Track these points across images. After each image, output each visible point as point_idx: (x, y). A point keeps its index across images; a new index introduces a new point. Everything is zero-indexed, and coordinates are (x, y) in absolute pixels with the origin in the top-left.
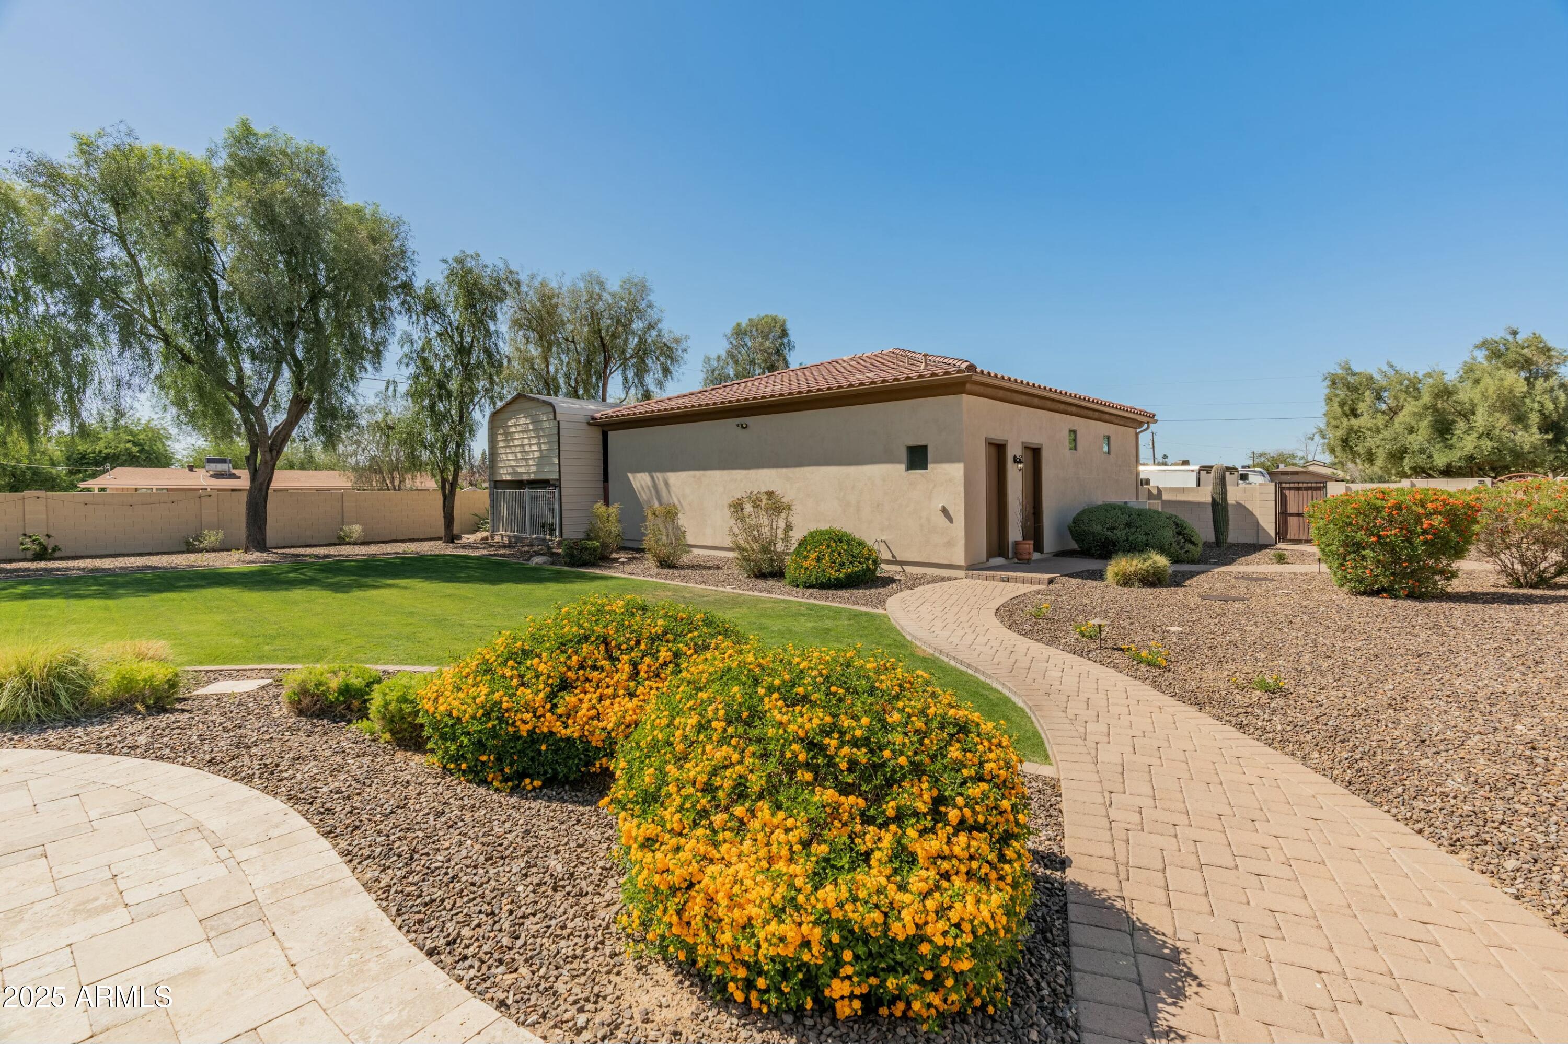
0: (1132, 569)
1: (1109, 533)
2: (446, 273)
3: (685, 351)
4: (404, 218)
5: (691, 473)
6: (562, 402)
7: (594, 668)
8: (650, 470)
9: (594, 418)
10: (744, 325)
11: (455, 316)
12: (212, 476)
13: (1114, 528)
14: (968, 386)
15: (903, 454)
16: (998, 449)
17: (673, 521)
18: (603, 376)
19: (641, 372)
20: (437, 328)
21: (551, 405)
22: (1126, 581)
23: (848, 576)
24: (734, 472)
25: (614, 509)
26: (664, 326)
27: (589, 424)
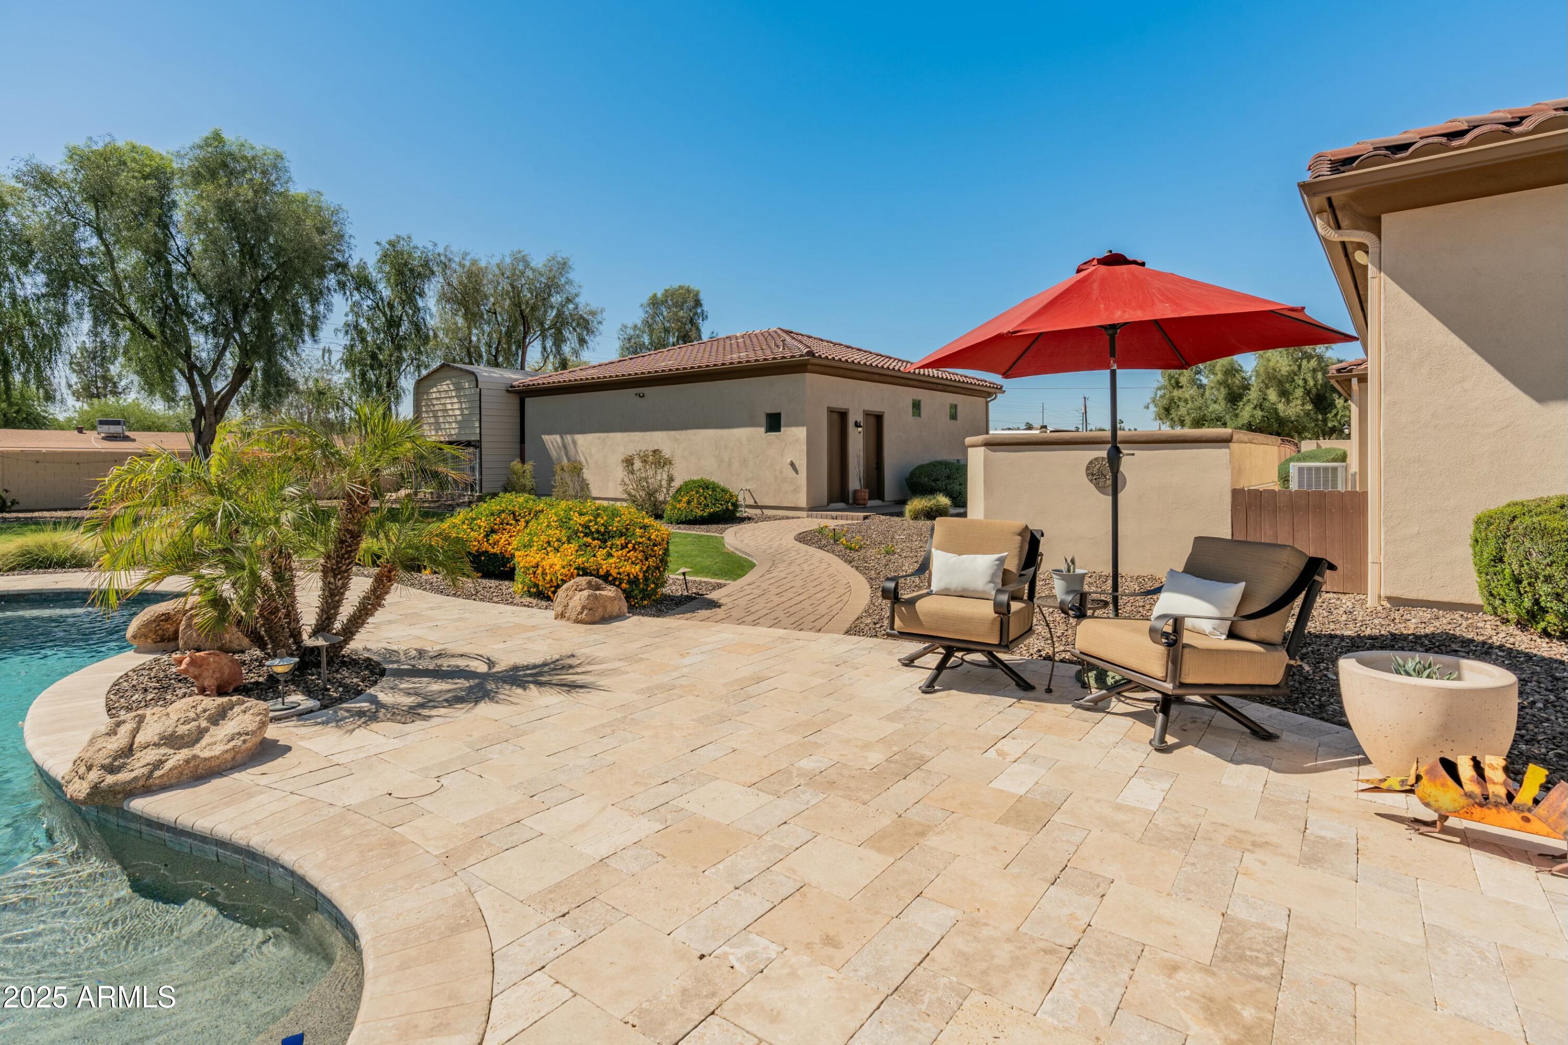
0: (921, 506)
1: (933, 484)
2: (380, 253)
3: (600, 323)
4: (344, 207)
5: (597, 435)
6: (483, 371)
7: (508, 524)
8: (562, 433)
9: (512, 386)
10: (659, 295)
11: (386, 291)
12: (103, 438)
13: (937, 480)
14: (809, 367)
15: (763, 420)
16: (840, 418)
17: (579, 476)
18: (523, 346)
19: (559, 341)
20: (369, 302)
21: (473, 373)
22: (916, 517)
23: (711, 515)
24: (633, 434)
25: (529, 466)
26: (581, 300)
27: (508, 391)
